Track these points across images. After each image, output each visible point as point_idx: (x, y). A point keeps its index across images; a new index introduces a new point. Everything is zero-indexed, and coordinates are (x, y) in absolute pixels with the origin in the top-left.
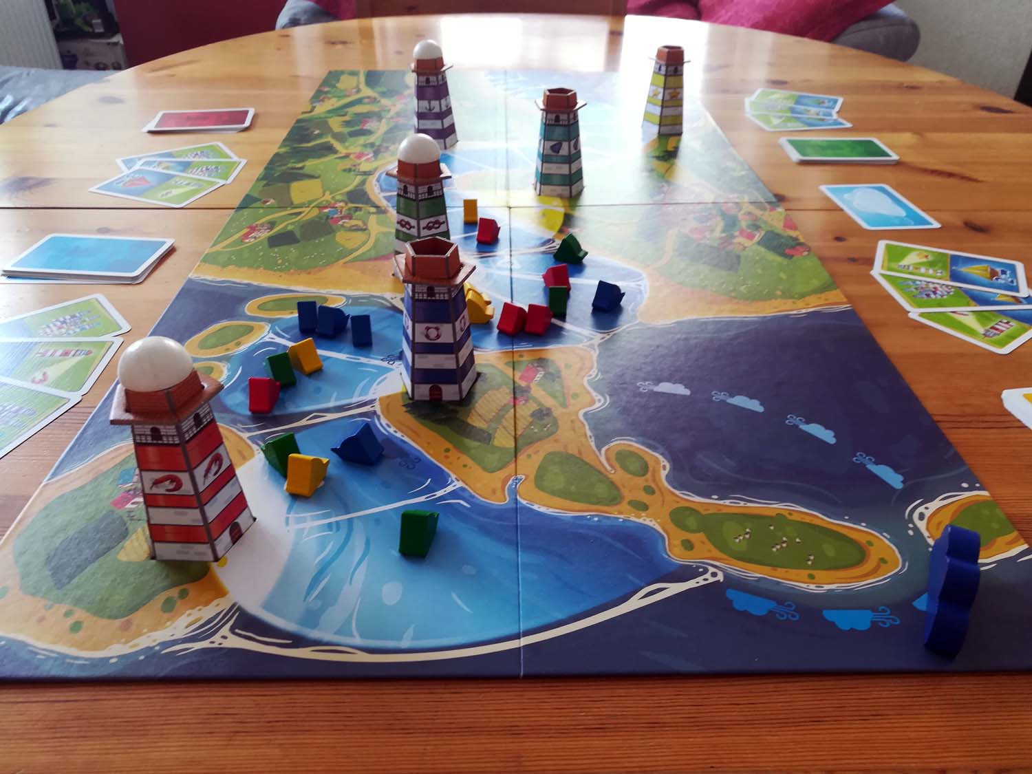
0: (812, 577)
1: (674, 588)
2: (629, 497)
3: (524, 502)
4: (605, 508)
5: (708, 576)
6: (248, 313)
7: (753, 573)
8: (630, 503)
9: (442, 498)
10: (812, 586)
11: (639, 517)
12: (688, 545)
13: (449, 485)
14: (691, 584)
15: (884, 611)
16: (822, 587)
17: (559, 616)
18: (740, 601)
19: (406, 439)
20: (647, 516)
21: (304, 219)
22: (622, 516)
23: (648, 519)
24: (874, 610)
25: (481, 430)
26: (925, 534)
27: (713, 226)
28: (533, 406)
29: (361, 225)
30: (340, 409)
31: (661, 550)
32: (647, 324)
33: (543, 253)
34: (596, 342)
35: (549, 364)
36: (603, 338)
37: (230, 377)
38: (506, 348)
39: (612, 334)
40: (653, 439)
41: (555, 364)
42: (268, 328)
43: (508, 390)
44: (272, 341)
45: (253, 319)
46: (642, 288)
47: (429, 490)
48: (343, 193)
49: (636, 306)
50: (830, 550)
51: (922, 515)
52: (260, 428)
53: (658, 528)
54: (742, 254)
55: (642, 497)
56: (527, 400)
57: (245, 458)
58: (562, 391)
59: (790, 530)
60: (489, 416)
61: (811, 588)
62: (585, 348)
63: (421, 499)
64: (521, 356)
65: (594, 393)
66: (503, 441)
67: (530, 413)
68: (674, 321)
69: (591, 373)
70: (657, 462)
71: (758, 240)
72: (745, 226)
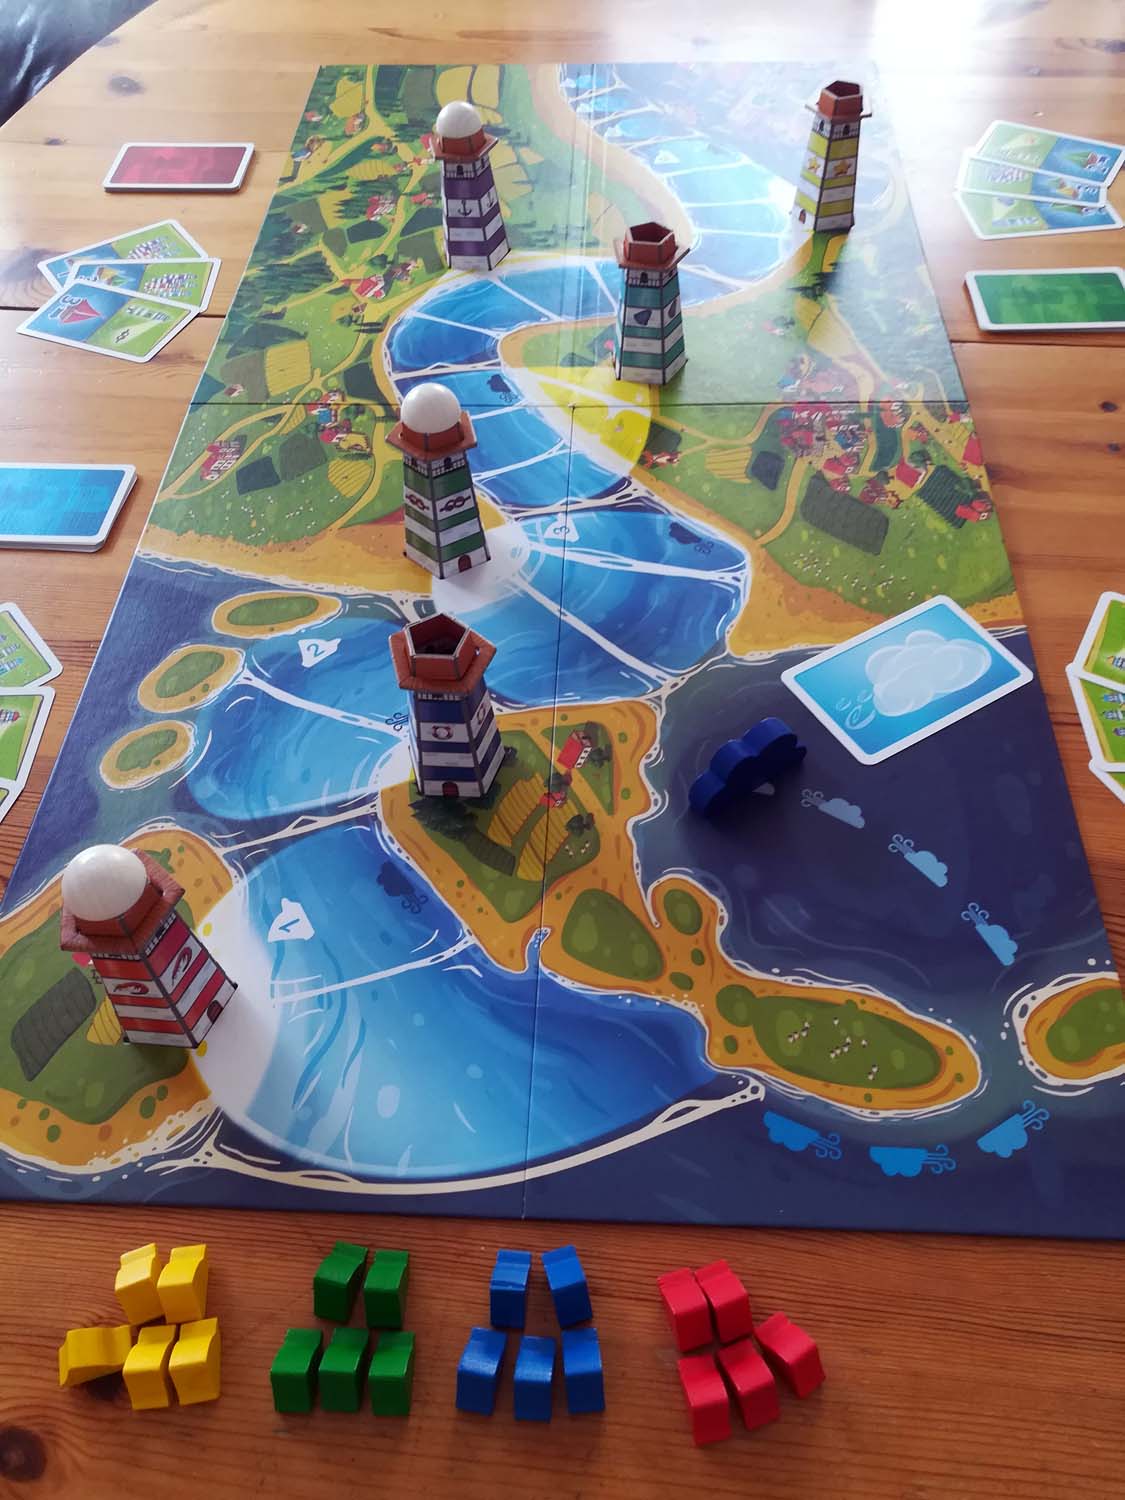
0: (868, 1098)
1: (707, 1108)
2: (672, 967)
3: (546, 971)
5: (747, 1091)
6: (217, 630)
7: (800, 1089)
8: (672, 977)
9: (450, 962)
10: (866, 1112)
11: (679, 999)
12: (732, 1045)
13: (460, 940)
14: (726, 1103)
15: (941, 1150)
16: (878, 1114)
17: (570, 1141)
18: (781, 1131)
19: (412, 863)
20: (690, 999)
21: (285, 431)
22: (659, 998)
23: (690, 1003)
24: (930, 1149)
25: (503, 849)
26: (1021, 1038)
27: (861, 455)
28: (571, 810)
29: (364, 445)
30: (334, 809)
31: (698, 1050)
32: (737, 659)
33: (612, 508)
34: (665, 692)
35: (599, 733)
36: (675, 685)
37: (198, 750)
38: (546, 703)
39: (687, 677)
40: (714, 872)
41: (606, 734)
42: (242, 659)
43: (542, 781)
44: (248, 683)
45: (222, 640)
46: (740, 585)
47: (436, 948)
48: (340, 373)
49: (727, 622)
50: (899, 1059)
51: (1025, 1008)
52: (238, 840)
53: (700, 1018)
54: (893, 515)
55: (687, 967)
56: (564, 800)
57: (221, 889)
58: (611, 783)
59: (858, 1027)
60: (514, 827)
61: (865, 1114)
62: (649, 703)
63: (426, 962)
64: (564, 718)
65: (650, 789)
66: (529, 870)
67: (565, 822)
68: (774, 653)
69: (651, 751)
70: (714, 911)
71: (921, 485)
72: (907, 456)
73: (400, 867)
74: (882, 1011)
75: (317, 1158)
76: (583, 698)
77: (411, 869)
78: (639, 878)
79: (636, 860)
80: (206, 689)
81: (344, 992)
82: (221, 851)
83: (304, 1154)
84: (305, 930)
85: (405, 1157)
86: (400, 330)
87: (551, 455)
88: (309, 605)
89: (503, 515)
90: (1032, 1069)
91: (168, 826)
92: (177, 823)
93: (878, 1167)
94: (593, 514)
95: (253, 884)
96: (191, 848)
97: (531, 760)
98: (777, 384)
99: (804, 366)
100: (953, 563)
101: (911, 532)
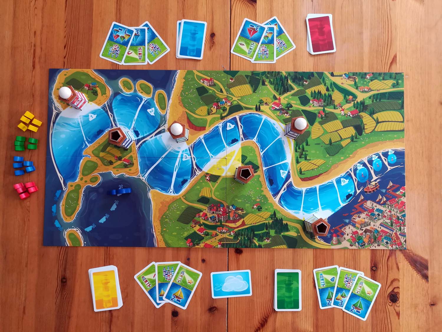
0: (63, 205)
1: (62, 182)
2: (84, 177)
3: (83, 158)
4: (81, 172)
5: (64, 188)
6: (157, 91)
7: (65, 196)
8: (82, 177)
9: (85, 143)
10: (61, 205)
11: (79, 178)
12: (72, 186)
14: (63, 185)
17: (57, 162)
18: (59, 192)
20: (79, 180)
21: (216, 94)
22: (79, 175)
25: (106, 150)
26: (73, 229)
27: (208, 221)
28: (114, 161)
29: (213, 113)
30: (114, 120)
31: (71, 181)
32: (149, 191)
33: (193, 167)
34: (141, 178)
35: (131, 166)
36: (143, 180)
37: (127, 94)
38: (138, 156)
39: (145, 182)
40: (102, 185)
41: (131, 167)
42: (149, 98)
43: (120, 156)
44: (143, 100)
45: (154, 93)
46: (169, 193)
47: (87, 140)
48: (239, 103)
49: (159, 190)
50: (69, 210)
51: (77, 231)
52: (108, 105)
53: (76, 181)
54: (189, 225)
55: (84, 180)
56: (116, 160)
57: (99, 105)
58: (120, 168)
59: (74, 205)
60: (110, 151)
61: (61, 204)
62: (138, 175)
63: (85, 139)
64: (135, 159)
65: (119, 175)
66: (102, 154)
67: (112, 160)
68: (151, 198)
69: (127, 175)
70: (94, 185)
71: (197, 232)
72: (207, 231)
73: (103, 132)
74: (77, 209)
75: (55, 127)
76: (140, 163)
77: (102, 134)
78: (100, 172)
79: (104, 172)
80: (142, 93)
81: (80, 127)
82: (106, 103)
83: (55, 125)
84: (91, 119)
85: (55, 139)
86: (257, 116)
87: (209, 154)
88: (163, 108)
89: (191, 145)
90: (68, 230)
91: (111, 93)
92: (112, 94)
93: (53, 205)
94: (191, 163)
95: (99, 109)
96: (106, 98)
97: (125, 154)
98: (233, 205)
99: (240, 211)
100: (175, 236)
101: (184, 229)
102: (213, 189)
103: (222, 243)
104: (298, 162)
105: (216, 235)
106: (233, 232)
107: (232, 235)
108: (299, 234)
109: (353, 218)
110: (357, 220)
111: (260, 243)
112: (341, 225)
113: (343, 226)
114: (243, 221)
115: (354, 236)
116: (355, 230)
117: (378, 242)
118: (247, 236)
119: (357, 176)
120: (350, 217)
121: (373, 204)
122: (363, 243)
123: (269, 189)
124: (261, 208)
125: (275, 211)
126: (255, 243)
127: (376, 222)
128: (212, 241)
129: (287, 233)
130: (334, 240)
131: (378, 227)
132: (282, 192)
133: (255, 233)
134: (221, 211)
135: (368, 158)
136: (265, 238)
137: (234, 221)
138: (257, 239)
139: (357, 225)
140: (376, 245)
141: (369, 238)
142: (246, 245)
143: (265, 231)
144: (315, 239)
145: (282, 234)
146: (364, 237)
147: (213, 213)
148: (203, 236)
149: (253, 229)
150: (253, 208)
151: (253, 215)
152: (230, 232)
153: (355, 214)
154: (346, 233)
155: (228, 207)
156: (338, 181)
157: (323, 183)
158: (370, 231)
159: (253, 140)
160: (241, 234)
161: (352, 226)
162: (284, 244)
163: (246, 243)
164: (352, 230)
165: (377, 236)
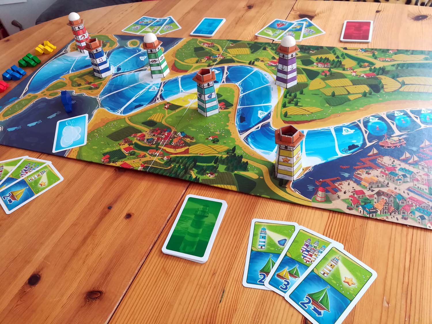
2: (46, 92)
4: (47, 88)
5: (22, 96)
7: (16, 102)
8: (45, 92)
11: (41, 92)
12: (30, 96)
14: (23, 94)
25: (83, 77)
27: (142, 142)
28: (83, 84)
29: (201, 62)
41: (95, 90)
43: (92, 82)
48: (232, 58)
50: (9, 112)
54: (117, 142)
56: (86, 84)
58: (84, 89)
59: (18, 109)
60: (86, 78)
61: (6, 107)
62: (97, 96)
64: (103, 85)
65: (79, 94)
66: (76, 79)
67: (81, 83)
68: (94, 115)
69: (86, 95)
70: (50, 98)
71: (122, 150)
72: (135, 151)
74: (17, 112)
78: (63, 90)
79: (66, 90)
91: (117, 46)
96: (111, 49)
97: (97, 81)
98: (183, 132)
99: (189, 139)
100: (94, 150)
101: (108, 144)
102: (167, 115)
103: (145, 165)
104: (284, 106)
105: (144, 156)
106: (167, 158)
107: (164, 160)
108: (261, 177)
109: (356, 173)
110: (364, 176)
111: (199, 176)
112: (336, 178)
113: (338, 180)
114: (188, 149)
115: (356, 196)
116: (358, 188)
117: (404, 213)
118: (185, 165)
119: (369, 128)
120: (351, 170)
121: (394, 161)
122: (372, 209)
123: (236, 125)
124: (218, 141)
125: (235, 146)
126: (191, 174)
127: (398, 184)
128: (134, 162)
129: (242, 173)
130: (319, 195)
131: (404, 192)
132: (253, 130)
133: (198, 164)
134: (164, 135)
135: (387, 113)
136: (209, 172)
137: (176, 147)
138: (196, 171)
139: (363, 183)
140: (400, 217)
141: (386, 203)
142: (178, 174)
143: (213, 164)
144: (286, 187)
145: (236, 172)
146: (375, 200)
147: (154, 135)
148: (127, 155)
149: (195, 159)
150: (207, 139)
151: (204, 145)
152: (164, 156)
153: (360, 169)
154: (341, 189)
155: (175, 133)
156: (339, 130)
157: (316, 129)
158: (387, 195)
159: (236, 84)
160: (176, 162)
161: (355, 182)
162: (234, 184)
163: (179, 172)
164: (353, 187)
165: (400, 204)
